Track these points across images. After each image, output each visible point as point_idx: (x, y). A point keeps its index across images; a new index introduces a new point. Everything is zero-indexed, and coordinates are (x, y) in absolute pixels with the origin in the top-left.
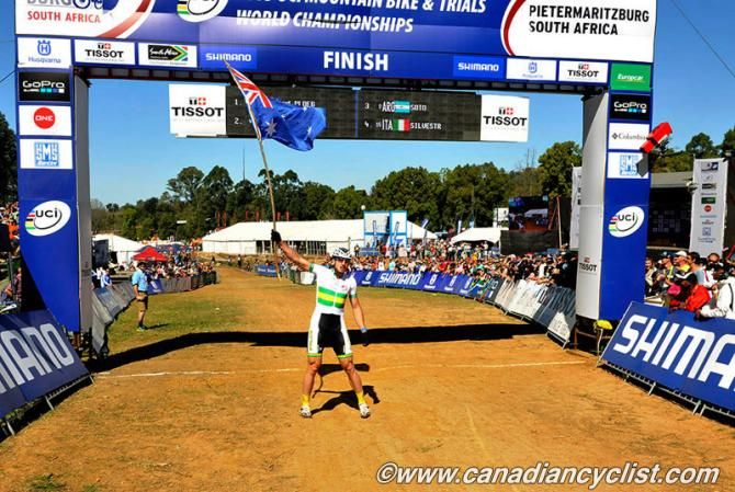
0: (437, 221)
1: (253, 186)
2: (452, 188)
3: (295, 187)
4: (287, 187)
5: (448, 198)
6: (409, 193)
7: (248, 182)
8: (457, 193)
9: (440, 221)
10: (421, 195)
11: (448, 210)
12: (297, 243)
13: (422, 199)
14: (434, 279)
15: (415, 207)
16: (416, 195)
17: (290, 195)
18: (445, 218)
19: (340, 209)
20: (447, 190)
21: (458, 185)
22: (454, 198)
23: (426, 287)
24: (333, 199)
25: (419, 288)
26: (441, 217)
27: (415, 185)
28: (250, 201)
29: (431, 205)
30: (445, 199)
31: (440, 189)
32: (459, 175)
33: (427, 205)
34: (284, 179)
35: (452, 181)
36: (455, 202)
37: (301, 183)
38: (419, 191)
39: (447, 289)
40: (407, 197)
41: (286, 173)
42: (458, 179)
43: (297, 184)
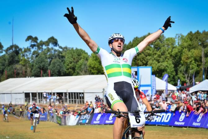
0: (174, 77)
1: (21, 49)
2: (185, 50)
3: (55, 51)
4: (49, 50)
5: (183, 58)
6: (149, 55)
7: (16, 47)
8: (190, 54)
9: (176, 77)
10: (159, 56)
11: (182, 68)
12: (60, 94)
13: (161, 60)
14: (182, 117)
15: (156, 65)
16: (155, 56)
17: (51, 57)
18: (180, 75)
19: (93, 68)
20: (181, 52)
21: (190, 47)
22: (188, 58)
23: (176, 123)
24: (87, 60)
25: (171, 124)
26: (177, 74)
27: (155, 48)
28: (18, 62)
29: (168, 64)
30: (180, 59)
31: (175, 51)
32: (191, 40)
33: (165, 64)
34: (47, 43)
35: (186, 44)
36: (188, 61)
37: (61, 47)
38: (158, 53)
39: (195, 124)
40: (148, 57)
41: (49, 39)
42: (190, 43)
43: (57, 48)
